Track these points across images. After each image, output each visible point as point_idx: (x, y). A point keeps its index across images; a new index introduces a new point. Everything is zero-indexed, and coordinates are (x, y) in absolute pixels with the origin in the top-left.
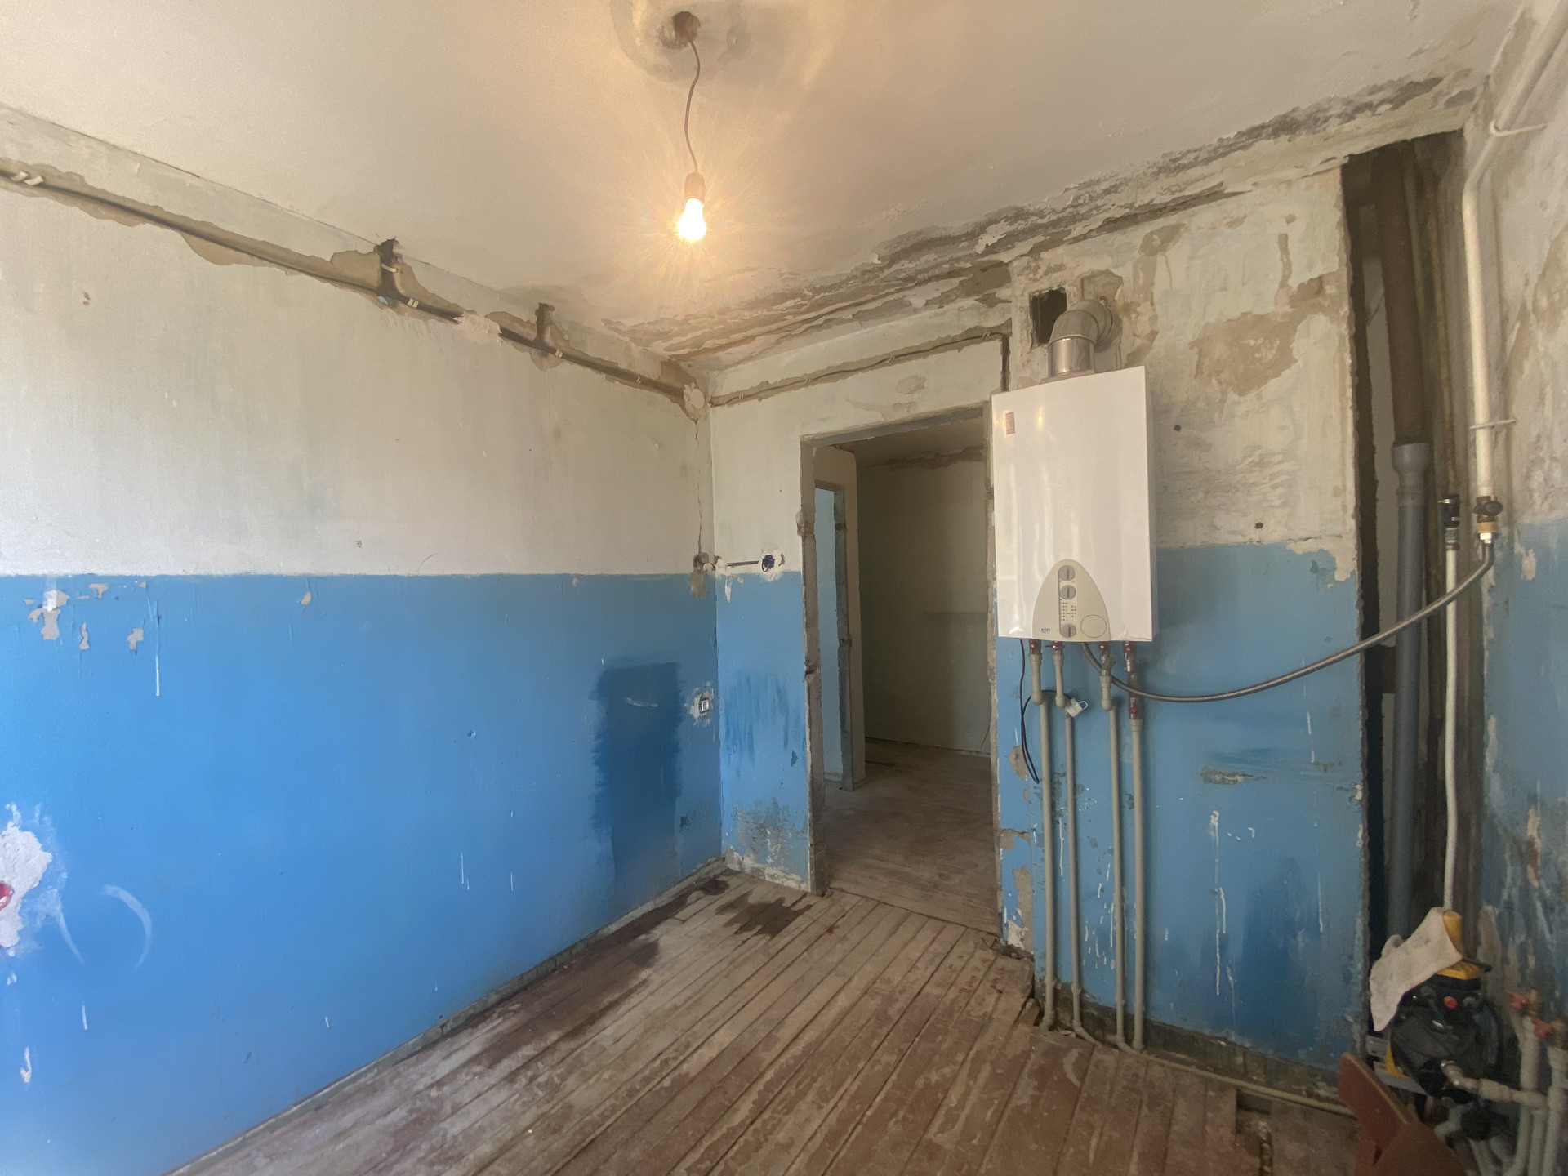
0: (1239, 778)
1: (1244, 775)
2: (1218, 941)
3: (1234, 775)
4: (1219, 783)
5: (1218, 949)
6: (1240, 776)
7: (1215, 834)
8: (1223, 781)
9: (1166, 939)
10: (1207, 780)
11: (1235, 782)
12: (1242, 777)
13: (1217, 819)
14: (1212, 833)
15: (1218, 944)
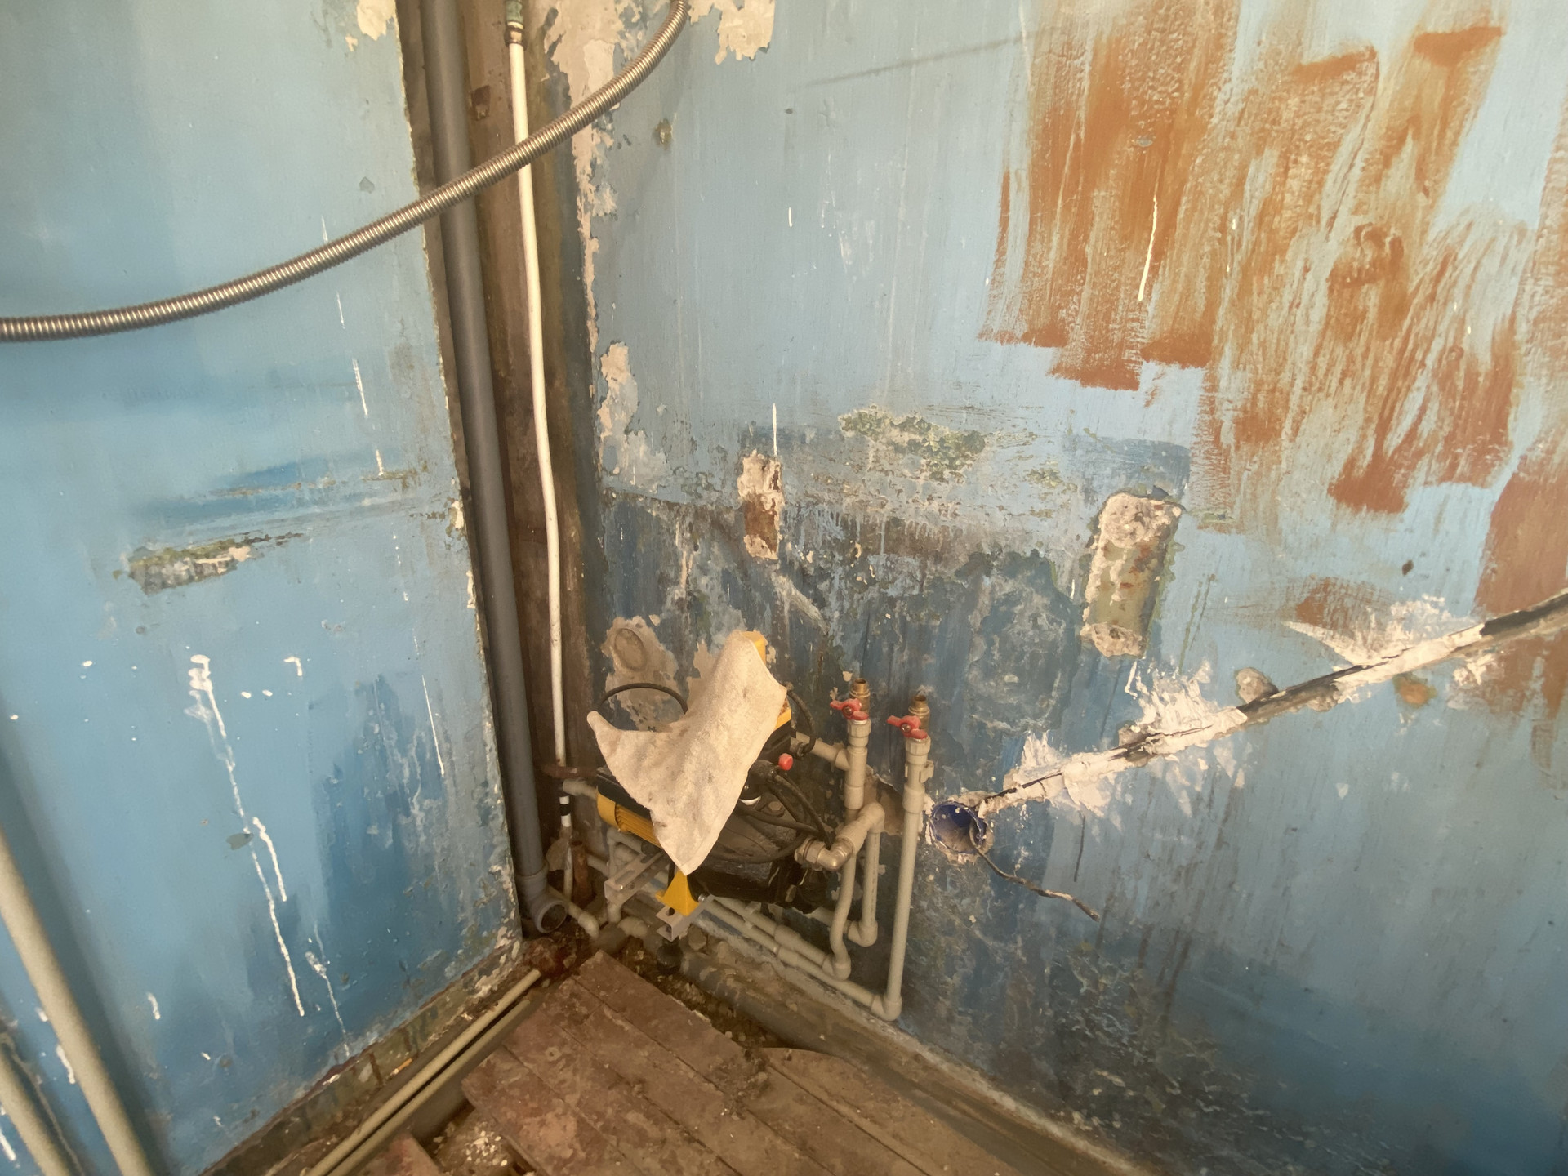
0: (240, 553)
1: (248, 542)
2: (276, 925)
3: (223, 547)
4: (191, 579)
5: (281, 940)
6: (238, 546)
7: (209, 713)
8: (199, 574)
9: (158, 1017)
10: (153, 583)
11: (231, 565)
12: (245, 549)
13: (206, 672)
14: (202, 712)
15: (277, 930)
